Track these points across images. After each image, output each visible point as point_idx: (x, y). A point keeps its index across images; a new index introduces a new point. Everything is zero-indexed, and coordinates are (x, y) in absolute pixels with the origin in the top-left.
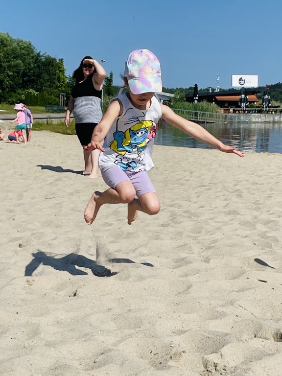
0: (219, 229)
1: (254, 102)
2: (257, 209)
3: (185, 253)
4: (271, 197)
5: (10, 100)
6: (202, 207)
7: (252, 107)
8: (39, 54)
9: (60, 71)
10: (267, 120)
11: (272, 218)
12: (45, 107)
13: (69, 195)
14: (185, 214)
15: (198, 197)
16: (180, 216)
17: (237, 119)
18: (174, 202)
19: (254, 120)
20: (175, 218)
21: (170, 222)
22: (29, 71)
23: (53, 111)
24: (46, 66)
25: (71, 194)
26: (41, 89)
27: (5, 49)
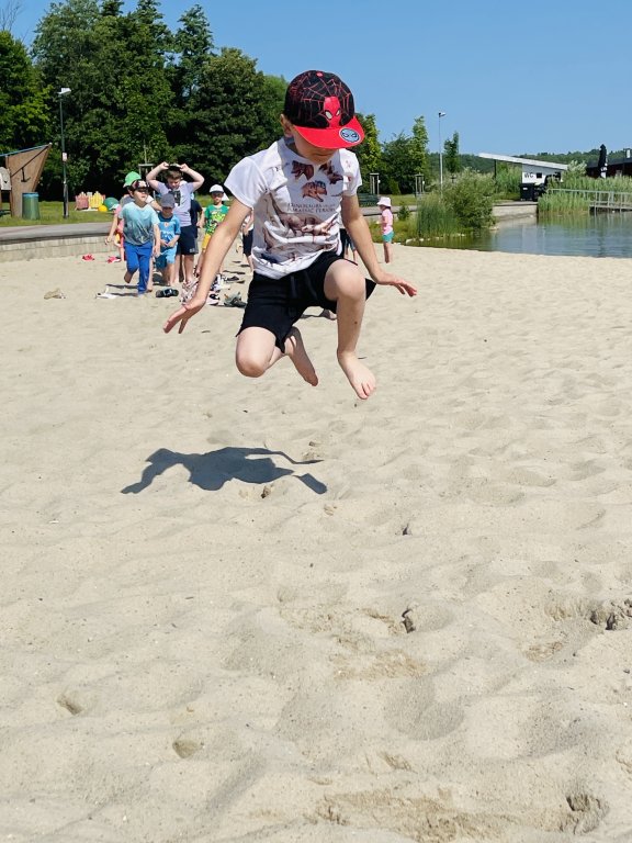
3: (591, 452)
6: (619, 366)
9: (370, 135)
13: (390, 351)
14: (588, 381)
15: (611, 348)
16: (579, 383)
18: (570, 359)
20: (572, 389)
21: (562, 396)
25: (393, 351)
27: (278, 103)
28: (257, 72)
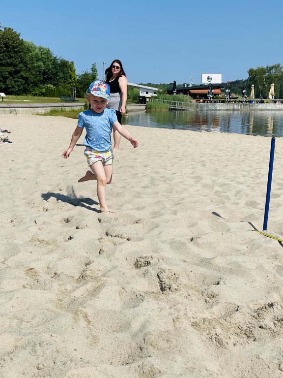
0: (186, 190)
1: (218, 94)
2: (216, 175)
4: (227, 166)
5: (33, 92)
6: (175, 173)
7: (217, 98)
8: (56, 57)
9: (72, 71)
10: (228, 108)
11: (227, 182)
12: (60, 98)
14: (161, 179)
15: (172, 166)
16: (158, 180)
17: (205, 107)
19: (218, 108)
20: (154, 182)
21: (149, 185)
22: (48, 71)
23: (66, 101)
24: (61, 66)
25: (77, 164)
26: (57, 84)
27: (30, 54)
28: (21, 39)
